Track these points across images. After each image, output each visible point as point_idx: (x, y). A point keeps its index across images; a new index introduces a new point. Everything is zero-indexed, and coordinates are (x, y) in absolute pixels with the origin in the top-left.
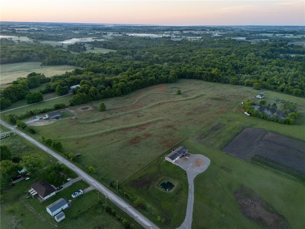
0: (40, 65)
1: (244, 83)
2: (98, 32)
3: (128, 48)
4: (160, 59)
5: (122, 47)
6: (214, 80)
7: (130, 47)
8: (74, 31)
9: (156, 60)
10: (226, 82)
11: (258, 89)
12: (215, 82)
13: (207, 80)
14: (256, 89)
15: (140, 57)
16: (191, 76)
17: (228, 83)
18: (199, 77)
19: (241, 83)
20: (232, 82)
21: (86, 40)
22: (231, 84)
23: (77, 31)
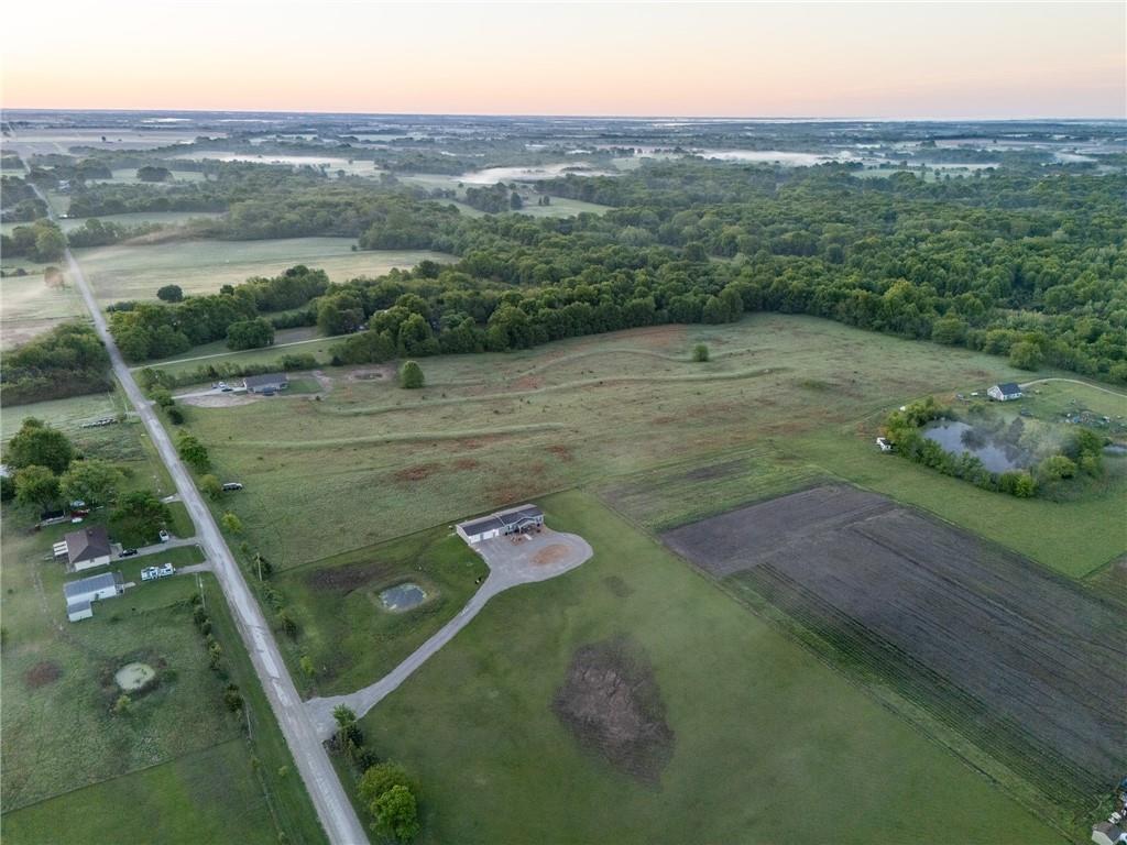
1: (985, 340)
2: (603, 147)
3: (660, 200)
4: (742, 241)
5: (640, 199)
7: (668, 199)
8: (532, 143)
9: (727, 245)
10: (921, 334)
13: (855, 323)
16: (802, 305)
19: (975, 339)
22: (936, 343)
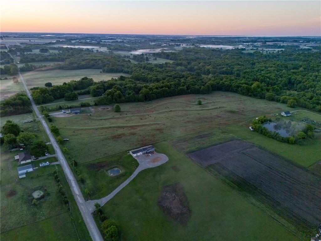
0: (99, 72)
1: (280, 99)
2: (172, 44)
3: (188, 59)
5: (182, 58)
6: (250, 94)
7: (190, 58)
8: (152, 42)
9: (207, 72)
10: (262, 97)
11: (291, 107)
12: (250, 96)
14: (289, 107)
15: (193, 68)
16: (228, 89)
17: (264, 98)
18: (236, 90)
19: (277, 99)
20: (267, 98)
21: (154, 51)
22: (267, 100)
23: (154, 42)
